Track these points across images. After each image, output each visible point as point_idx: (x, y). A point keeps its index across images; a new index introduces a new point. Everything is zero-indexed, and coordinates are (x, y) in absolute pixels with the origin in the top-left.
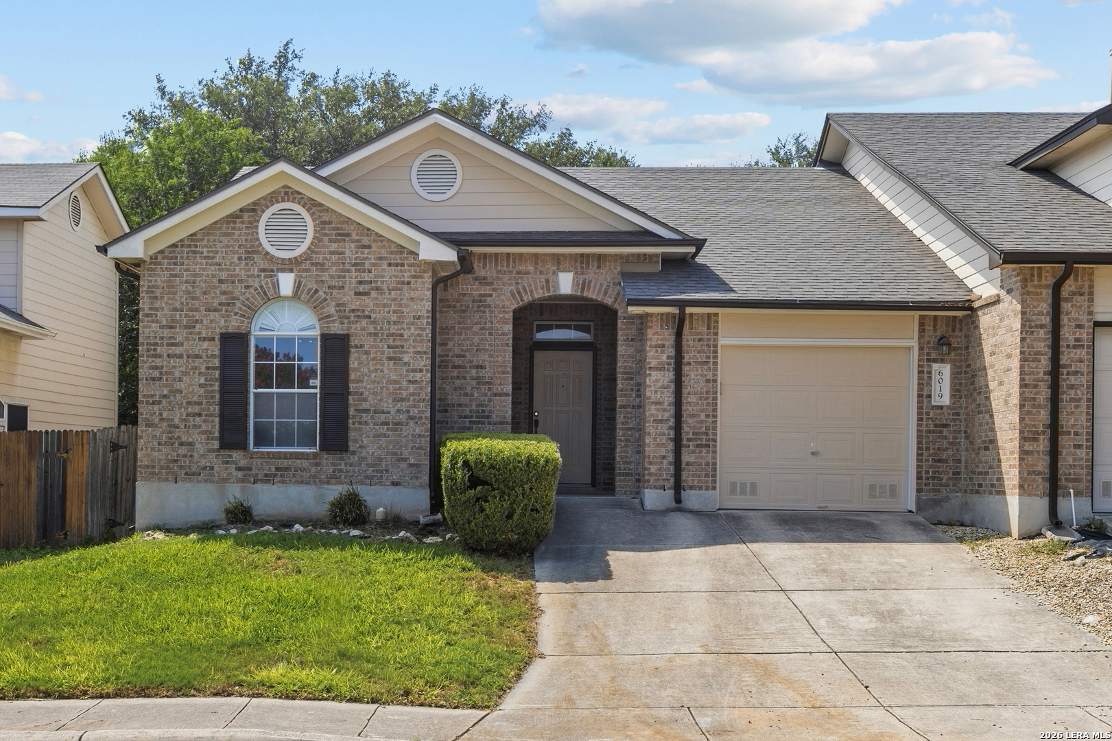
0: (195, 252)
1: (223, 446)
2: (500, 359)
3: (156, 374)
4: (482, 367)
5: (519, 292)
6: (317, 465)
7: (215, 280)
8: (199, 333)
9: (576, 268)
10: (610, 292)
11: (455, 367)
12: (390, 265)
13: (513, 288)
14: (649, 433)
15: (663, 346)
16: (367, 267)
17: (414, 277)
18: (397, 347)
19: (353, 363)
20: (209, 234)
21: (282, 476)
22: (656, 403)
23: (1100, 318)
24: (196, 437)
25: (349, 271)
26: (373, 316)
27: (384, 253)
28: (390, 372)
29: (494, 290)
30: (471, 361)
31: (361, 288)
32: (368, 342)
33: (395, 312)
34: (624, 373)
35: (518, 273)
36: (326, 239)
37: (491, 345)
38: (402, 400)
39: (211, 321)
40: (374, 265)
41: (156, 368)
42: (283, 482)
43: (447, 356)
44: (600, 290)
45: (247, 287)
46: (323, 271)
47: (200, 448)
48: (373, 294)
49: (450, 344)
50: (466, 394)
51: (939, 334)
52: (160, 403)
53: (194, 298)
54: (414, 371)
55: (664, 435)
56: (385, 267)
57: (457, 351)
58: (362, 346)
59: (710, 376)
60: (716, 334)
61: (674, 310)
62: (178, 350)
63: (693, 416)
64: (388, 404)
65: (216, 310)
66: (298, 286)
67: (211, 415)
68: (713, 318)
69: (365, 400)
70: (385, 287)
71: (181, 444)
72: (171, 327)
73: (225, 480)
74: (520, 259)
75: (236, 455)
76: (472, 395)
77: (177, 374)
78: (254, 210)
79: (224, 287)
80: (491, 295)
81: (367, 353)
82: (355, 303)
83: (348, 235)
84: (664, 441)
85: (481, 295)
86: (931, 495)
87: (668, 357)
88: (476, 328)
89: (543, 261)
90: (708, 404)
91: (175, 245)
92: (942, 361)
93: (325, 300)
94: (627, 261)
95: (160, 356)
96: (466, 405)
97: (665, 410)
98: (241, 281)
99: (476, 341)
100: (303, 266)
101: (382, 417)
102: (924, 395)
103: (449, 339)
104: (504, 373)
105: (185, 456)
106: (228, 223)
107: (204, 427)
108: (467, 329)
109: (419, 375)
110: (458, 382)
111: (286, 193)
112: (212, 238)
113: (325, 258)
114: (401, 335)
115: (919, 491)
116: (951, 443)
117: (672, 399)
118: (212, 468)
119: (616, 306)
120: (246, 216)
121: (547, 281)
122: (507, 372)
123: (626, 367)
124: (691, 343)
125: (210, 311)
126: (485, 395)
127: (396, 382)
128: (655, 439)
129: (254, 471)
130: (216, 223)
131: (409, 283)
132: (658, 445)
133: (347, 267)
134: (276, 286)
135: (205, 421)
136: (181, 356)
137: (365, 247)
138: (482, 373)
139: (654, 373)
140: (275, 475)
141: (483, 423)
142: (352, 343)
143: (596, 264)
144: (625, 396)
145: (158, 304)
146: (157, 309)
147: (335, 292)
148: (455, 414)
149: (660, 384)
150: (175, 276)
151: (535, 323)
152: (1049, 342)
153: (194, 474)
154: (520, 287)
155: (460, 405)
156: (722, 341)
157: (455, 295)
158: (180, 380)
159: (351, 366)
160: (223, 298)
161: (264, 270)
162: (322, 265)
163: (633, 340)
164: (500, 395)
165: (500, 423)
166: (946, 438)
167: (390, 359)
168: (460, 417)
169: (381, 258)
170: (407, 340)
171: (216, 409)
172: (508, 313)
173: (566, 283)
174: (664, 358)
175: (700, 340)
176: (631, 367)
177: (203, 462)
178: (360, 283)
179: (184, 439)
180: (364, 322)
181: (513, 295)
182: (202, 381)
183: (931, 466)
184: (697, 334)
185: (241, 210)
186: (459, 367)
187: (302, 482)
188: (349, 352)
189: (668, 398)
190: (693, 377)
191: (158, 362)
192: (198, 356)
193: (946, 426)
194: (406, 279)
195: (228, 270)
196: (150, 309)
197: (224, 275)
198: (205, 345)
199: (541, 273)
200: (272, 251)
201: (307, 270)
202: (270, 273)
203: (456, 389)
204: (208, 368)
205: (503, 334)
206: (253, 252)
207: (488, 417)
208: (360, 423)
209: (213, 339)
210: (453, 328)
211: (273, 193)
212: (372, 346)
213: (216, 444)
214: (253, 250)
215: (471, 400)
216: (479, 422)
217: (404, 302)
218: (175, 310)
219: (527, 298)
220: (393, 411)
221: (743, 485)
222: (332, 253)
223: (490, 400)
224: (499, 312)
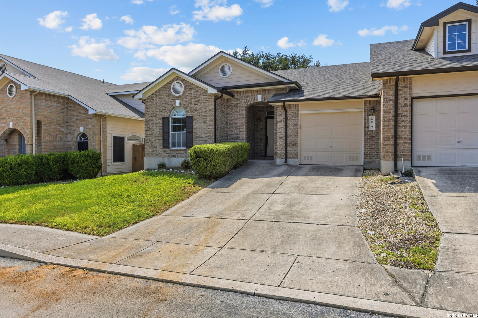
0: (157, 96)
1: (164, 148)
2: (242, 121)
3: (148, 129)
4: (237, 124)
5: (247, 102)
6: (186, 152)
7: (161, 103)
8: (158, 118)
9: (262, 94)
11: (230, 124)
12: (203, 96)
13: (245, 101)
14: (278, 142)
16: (197, 97)
17: (209, 99)
18: (205, 119)
19: (194, 124)
20: (160, 91)
21: (177, 155)
22: (280, 132)
23: (415, 95)
24: (158, 145)
25: (193, 98)
26: (199, 110)
27: (201, 92)
28: (203, 126)
29: (240, 101)
30: (234, 122)
31: (196, 103)
32: (198, 118)
33: (204, 109)
35: (247, 96)
36: (187, 90)
37: (239, 117)
38: (206, 134)
39: (161, 114)
40: (199, 96)
41: (148, 127)
42: (178, 157)
43: (228, 121)
45: (169, 104)
46: (187, 99)
47: (158, 148)
48: (199, 104)
49: (229, 118)
50: (233, 132)
51: (371, 106)
52: (149, 136)
53: (157, 108)
54: (209, 125)
55: (282, 142)
56: (202, 96)
57: (230, 119)
58: (196, 119)
59: (296, 123)
60: (298, 110)
61: (281, 104)
62: (153, 122)
63: (291, 136)
64: (203, 135)
65: (162, 111)
66: (181, 103)
67: (161, 139)
68: (297, 106)
69: (197, 134)
70: (202, 102)
71: (154, 147)
72: (151, 116)
73: (164, 157)
74: (247, 92)
75: (167, 150)
76: (234, 132)
77: (153, 129)
78: (170, 83)
79: (163, 105)
80: (239, 103)
81: (197, 121)
82: (194, 107)
83: (193, 88)
84: (282, 144)
85: (237, 103)
86: (369, 160)
87: (283, 118)
88: (235, 113)
89: (253, 92)
90: (295, 132)
91: (152, 95)
92: (372, 115)
93: (187, 107)
94: (277, 90)
95: (149, 124)
96: (233, 135)
97: (282, 134)
98: (167, 103)
99: (235, 116)
100: (182, 98)
101: (201, 139)
102: (366, 127)
103: (228, 116)
104: (243, 125)
105: (155, 150)
106: (164, 87)
107: (159, 143)
108: (233, 113)
109: (211, 126)
110: (231, 128)
111: (177, 78)
112: (160, 92)
113: (187, 95)
114: (206, 115)
115: (364, 158)
116: (376, 143)
117: (284, 131)
118: (161, 153)
120: (168, 85)
121: (254, 98)
122: (244, 125)
124: (290, 113)
125: (160, 111)
126: (238, 132)
127: (205, 129)
129: (171, 154)
130: (161, 88)
131: (208, 101)
132: (280, 145)
133: (192, 97)
134: (175, 104)
135: (159, 141)
136: (154, 124)
137: (197, 91)
138: (237, 126)
139: (279, 123)
140: (176, 155)
141: (237, 140)
142: (194, 118)
143: (268, 92)
145: (149, 110)
146: (148, 112)
147: (189, 104)
148: (230, 137)
149: (281, 126)
150: (152, 103)
151: (267, 111)
152: (394, 105)
153: (157, 155)
154: (247, 100)
155: (231, 135)
156: (300, 112)
157: (230, 104)
158: (154, 130)
159: (194, 125)
160: (163, 108)
161: (172, 100)
162: (186, 97)
164: (242, 132)
165: (242, 140)
166: (374, 141)
167: (203, 122)
168: (231, 138)
169: (201, 94)
170: (207, 117)
171: (162, 138)
172: (244, 108)
173: (259, 98)
175: (293, 112)
177: (159, 152)
178: (196, 101)
179: (155, 146)
180: (197, 112)
181: (245, 103)
182: (159, 130)
183: (369, 150)
184: (292, 111)
185: (167, 84)
186: (231, 124)
187: (182, 157)
188: (193, 121)
189: (283, 131)
190: (291, 124)
191: (149, 126)
192: (158, 124)
193: (374, 137)
194: (207, 100)
195: (164, 100)
196: (147, 112)
197: (163, 102)
198: (159, 120)
199: (253, 96)
200: (174, 94)
201: (182, 99)
202: (174, 100)
203: (230, 130)
204: (160, 127)
205: (243, 114)
206: (170, 95)
207: (239, 138)
208: (196, 140)
209: (161, 119)
210: (229, 113)
211: (174, 78)
212: (199, 119)
213: (162, 147)
214: (170, 94)
215: (234, 133)
216: (236, 140)
217: (207, 106)
218: (152, 112)
219: (249, 103)
220: (204, 137)
221: (308, 157)
222: (189, 94)
223: (239, 133)
224: (242, 108)
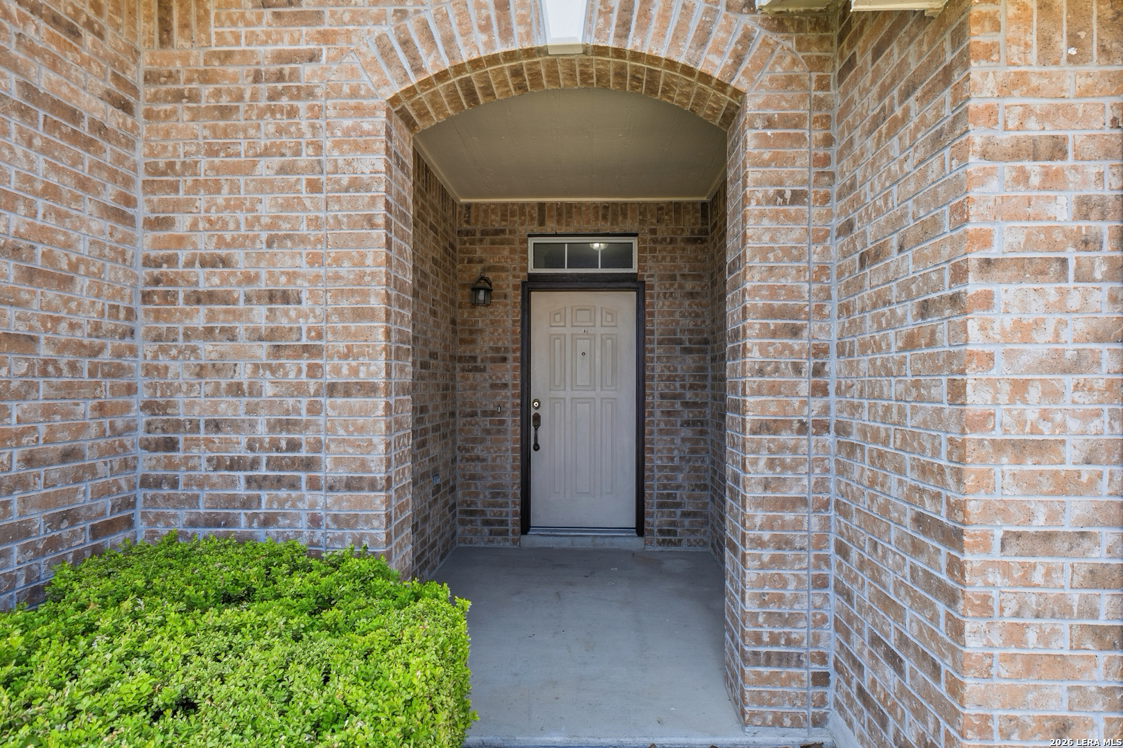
2: (346, 269)
4: (286, 298)
5: (406, 43)
10: (717, 34)
11: (198, 298)
13: (387, 30)
15: (1058, 149)
22: (1020, 449)
29: (326, 37)
30: (249, 279)
34: (770, 313)
37: (315, 223)
43: (171, 260)
44: (681, 28)
49: (183, 223)
50: (236, 390)
55: (1064, 611)
57: (205, 244)
76: (255, 391)
80: (313, 57)
84: (1061, 647)
85: (280, 57)
88: (266, 168)
96: (236, 426)
97: (1065, 485)
99: (266, 208)
103: (177, 206)
104: (359, 314)
108: (236, 169)
110: (208, 350)
119: (740, 82)
122: (370, 315)
123: (773, 292)
126: (300, 390)
128: (1015, 635)
132: (1030, 664)
138: (286, 317)
141: (294, 485)
144: (774, 390)
148: (201, 455)
149: (1040, 347)
151: (532, 241)
154: (411, 25)
155: (216, 426)
157: (197, 58)
163: (797, 197)
164: (347, 391)
165: (351, 485)
168: (218, 464)
172: (371, 112)
174: (1061, 209)
176: (792, 293)
181: (386, 52)
186: (211, 297)
189: (1083, 421)
203: (201, 372)
205: (356, 185)
207: (309, 464)
210: (191, 167)
215: (251, 410)
216: (279, 483)
223: (314, 409)
224: (343, 112)
